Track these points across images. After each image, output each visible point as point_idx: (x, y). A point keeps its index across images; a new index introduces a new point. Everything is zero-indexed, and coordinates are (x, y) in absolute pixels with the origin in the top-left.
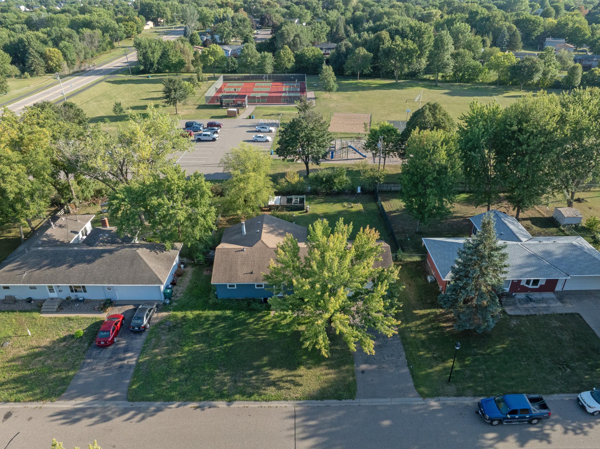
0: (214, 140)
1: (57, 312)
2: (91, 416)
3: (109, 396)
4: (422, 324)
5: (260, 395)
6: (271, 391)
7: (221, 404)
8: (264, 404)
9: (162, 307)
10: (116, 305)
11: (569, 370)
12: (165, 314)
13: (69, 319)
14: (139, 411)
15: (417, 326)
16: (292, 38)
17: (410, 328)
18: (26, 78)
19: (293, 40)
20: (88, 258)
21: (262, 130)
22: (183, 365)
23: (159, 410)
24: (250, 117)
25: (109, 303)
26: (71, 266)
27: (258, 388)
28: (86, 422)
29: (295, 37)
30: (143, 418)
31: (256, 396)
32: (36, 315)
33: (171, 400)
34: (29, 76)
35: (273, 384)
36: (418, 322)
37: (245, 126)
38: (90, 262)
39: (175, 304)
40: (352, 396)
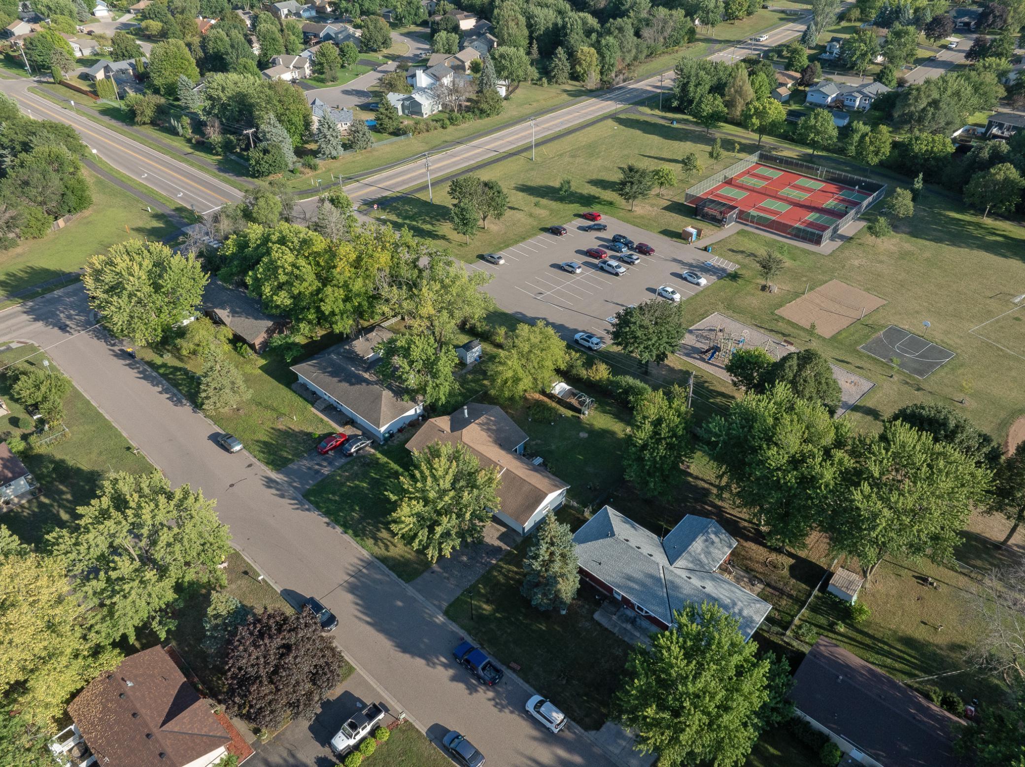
0: (617, 274)
1: (321, 411)
2: (278, 490)
3: (295, 484)
4: (516, 573)
5: (362, 539)
6: (370, 542)
7: (339, 530)
8: (360, 548)
9: (375, 444)
10: (354, 427)
11: (564, 682)
12: (373, 451)
13: (322, 420)
14: (301, 503)
15: (509, 571)
16: (922, 106)
17: (502, 568)
18: (541, 85)
19: (924, 110)
20: (353, 380)
21: (689, 278)
22: (347, 493)
23: (308, 510)
24: (705, 249)
25: (352, 422)
26: (340, 381)
27: (365, 535)
28: (274, 491)
29: (929, 104)
30: (297, 509)
31: (358, 539)
32: (309, 406)
33: (318, 507)
34: (546, 85)
35: (376, 539)
36: (515, 569)
37: (680, 262)
38: (352, 384)
39: (386, 447)
40: (407, 581)
